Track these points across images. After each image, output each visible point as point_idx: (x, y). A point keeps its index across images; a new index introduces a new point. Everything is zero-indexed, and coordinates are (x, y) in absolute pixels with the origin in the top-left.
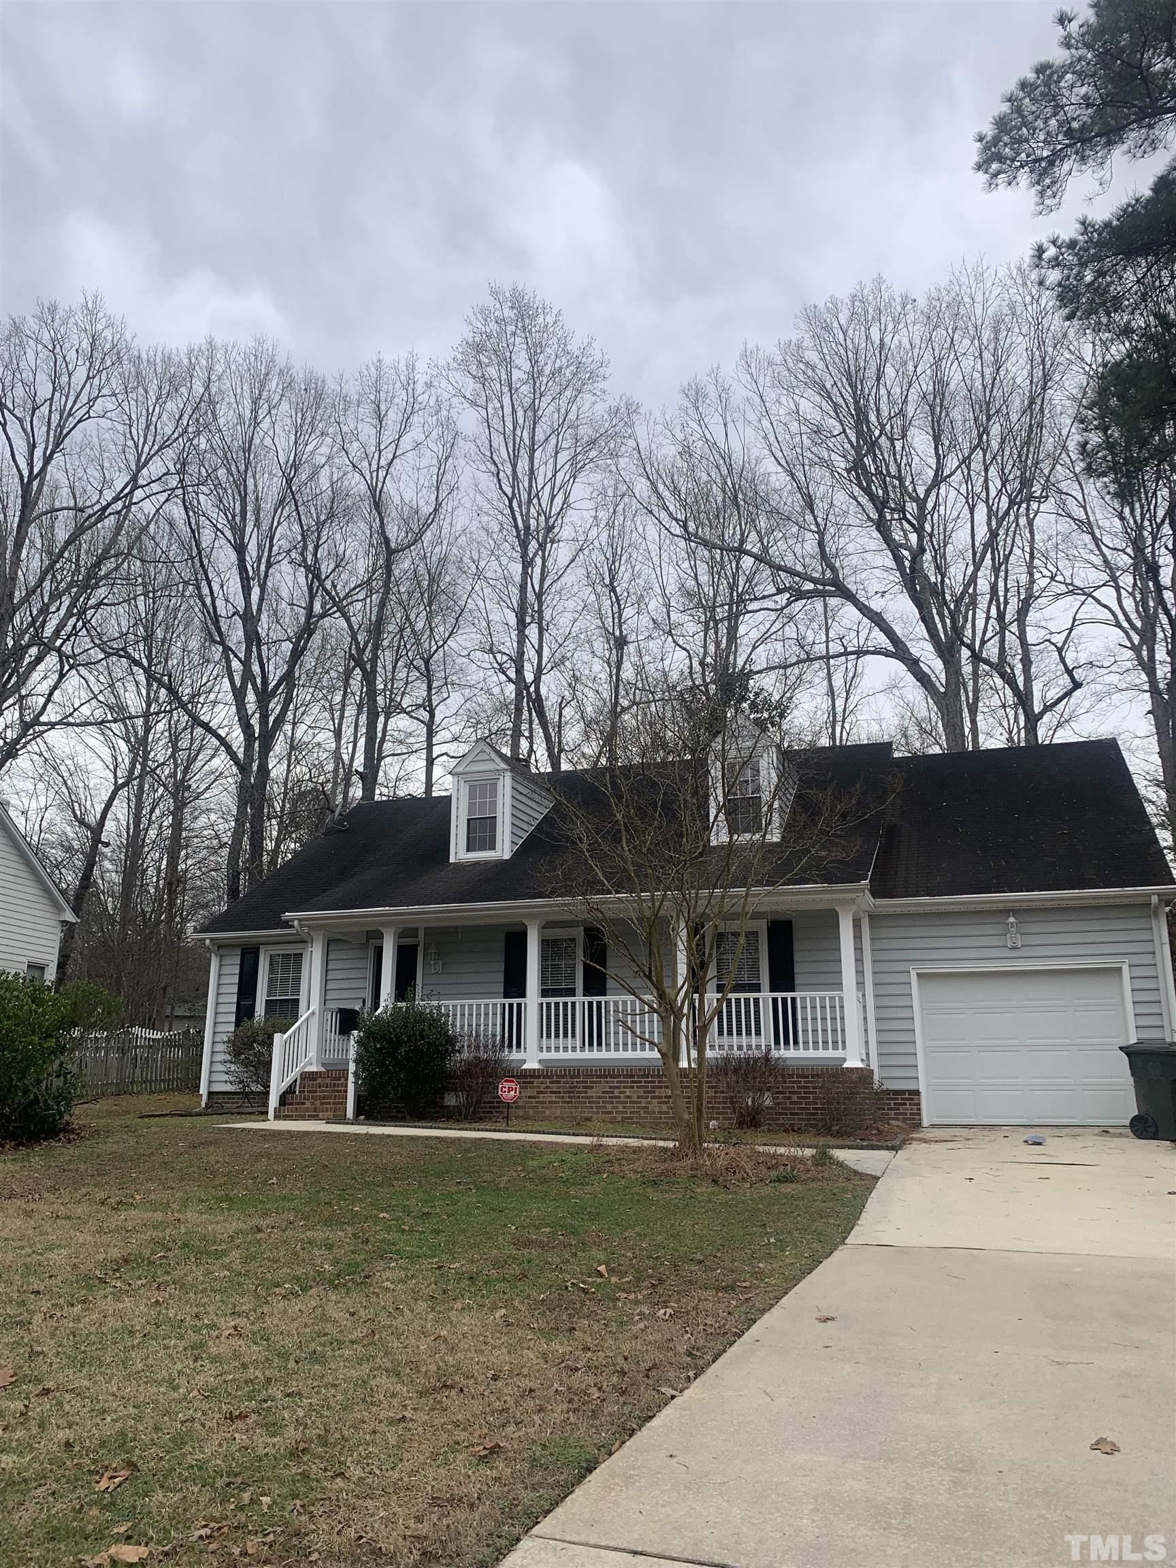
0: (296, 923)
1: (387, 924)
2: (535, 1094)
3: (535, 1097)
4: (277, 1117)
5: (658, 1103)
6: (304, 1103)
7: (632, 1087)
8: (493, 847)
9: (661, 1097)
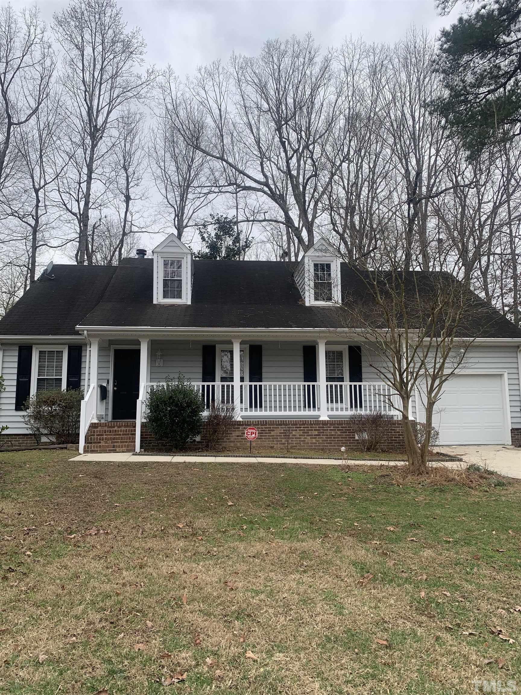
0: (85, 332)
1: (144, 337)
2: (241, 434)
3: (241, 436)
4: (85, 451)
5: (311, 438)
6: (100, 443)
7: (296, 430)
8: (180, 297)
9: (312, 435)
